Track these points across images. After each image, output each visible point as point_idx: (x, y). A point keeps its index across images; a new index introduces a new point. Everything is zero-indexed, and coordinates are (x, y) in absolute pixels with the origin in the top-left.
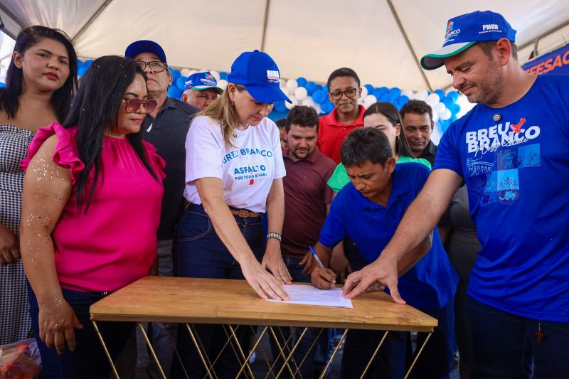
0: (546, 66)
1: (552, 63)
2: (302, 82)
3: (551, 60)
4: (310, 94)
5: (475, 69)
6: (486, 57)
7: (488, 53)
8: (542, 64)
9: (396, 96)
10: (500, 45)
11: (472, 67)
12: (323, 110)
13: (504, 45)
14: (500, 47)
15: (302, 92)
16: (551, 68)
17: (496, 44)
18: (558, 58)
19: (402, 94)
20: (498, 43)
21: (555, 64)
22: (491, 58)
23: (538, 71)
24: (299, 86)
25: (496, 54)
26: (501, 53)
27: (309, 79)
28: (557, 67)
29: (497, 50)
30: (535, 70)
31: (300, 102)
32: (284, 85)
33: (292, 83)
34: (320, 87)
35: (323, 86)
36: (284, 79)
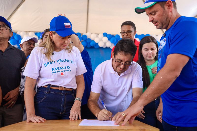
2: (105, 35)
4: (109, 39)
5: (157, 14)
6: (162, 9)
7: (163, 7)
10: (168, 3)
11: (156, 13)
13: (170, 3)
14: (167, 4)
15: (106, 39)
17: (166, 3)
20: (167, 2)
22: (164, 9)
24: (104, 36)
25: (166, 8)
26: (169, 7)
27: (108, 33)
29: (167, 6)
31: (105, 43)
32: (97, 37)
33: (101, 35)
34: (113, 36)
35: (115, 36)
36: (97, 34)
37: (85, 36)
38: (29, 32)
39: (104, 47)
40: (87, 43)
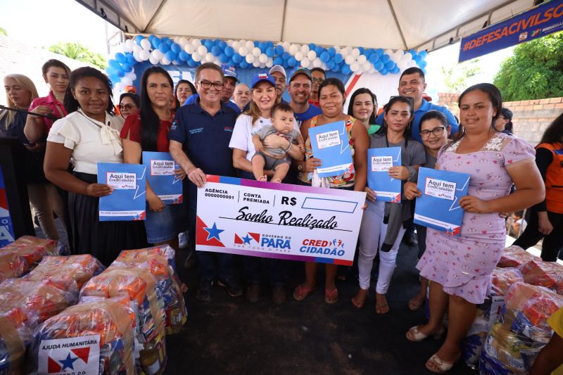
0: (496, 35)
1: (500, 33)
2: (312, 47)
3: (499, 30)
4: (318, 55)
8: (492, 33)
9: (381, 54)
12: (328, 67)
15: (312, 54)
16: (499, 37)
18: (506, 29)
19: (385, 53)
21: (503, 34)
23: (489, 38)
24: (310, 50)
27: (317, 42)
28: (504, 36)
30: (487, 37)
31: (311, 62)
32: (299, 50)
33: (306, 48)
34: (325, 50)
35: (328, 49)
36: (299, 44)
37: (281, 48)
38: (192, 37)
39: (310, 68)
40: (283, 60)
